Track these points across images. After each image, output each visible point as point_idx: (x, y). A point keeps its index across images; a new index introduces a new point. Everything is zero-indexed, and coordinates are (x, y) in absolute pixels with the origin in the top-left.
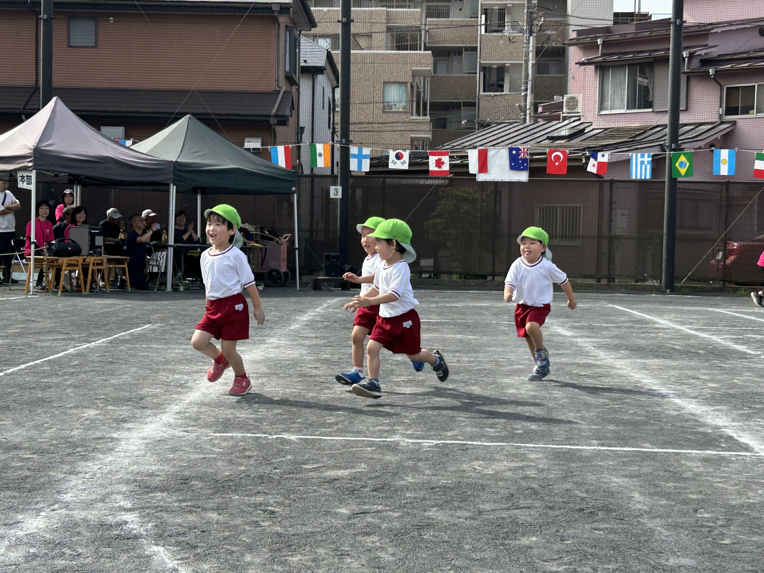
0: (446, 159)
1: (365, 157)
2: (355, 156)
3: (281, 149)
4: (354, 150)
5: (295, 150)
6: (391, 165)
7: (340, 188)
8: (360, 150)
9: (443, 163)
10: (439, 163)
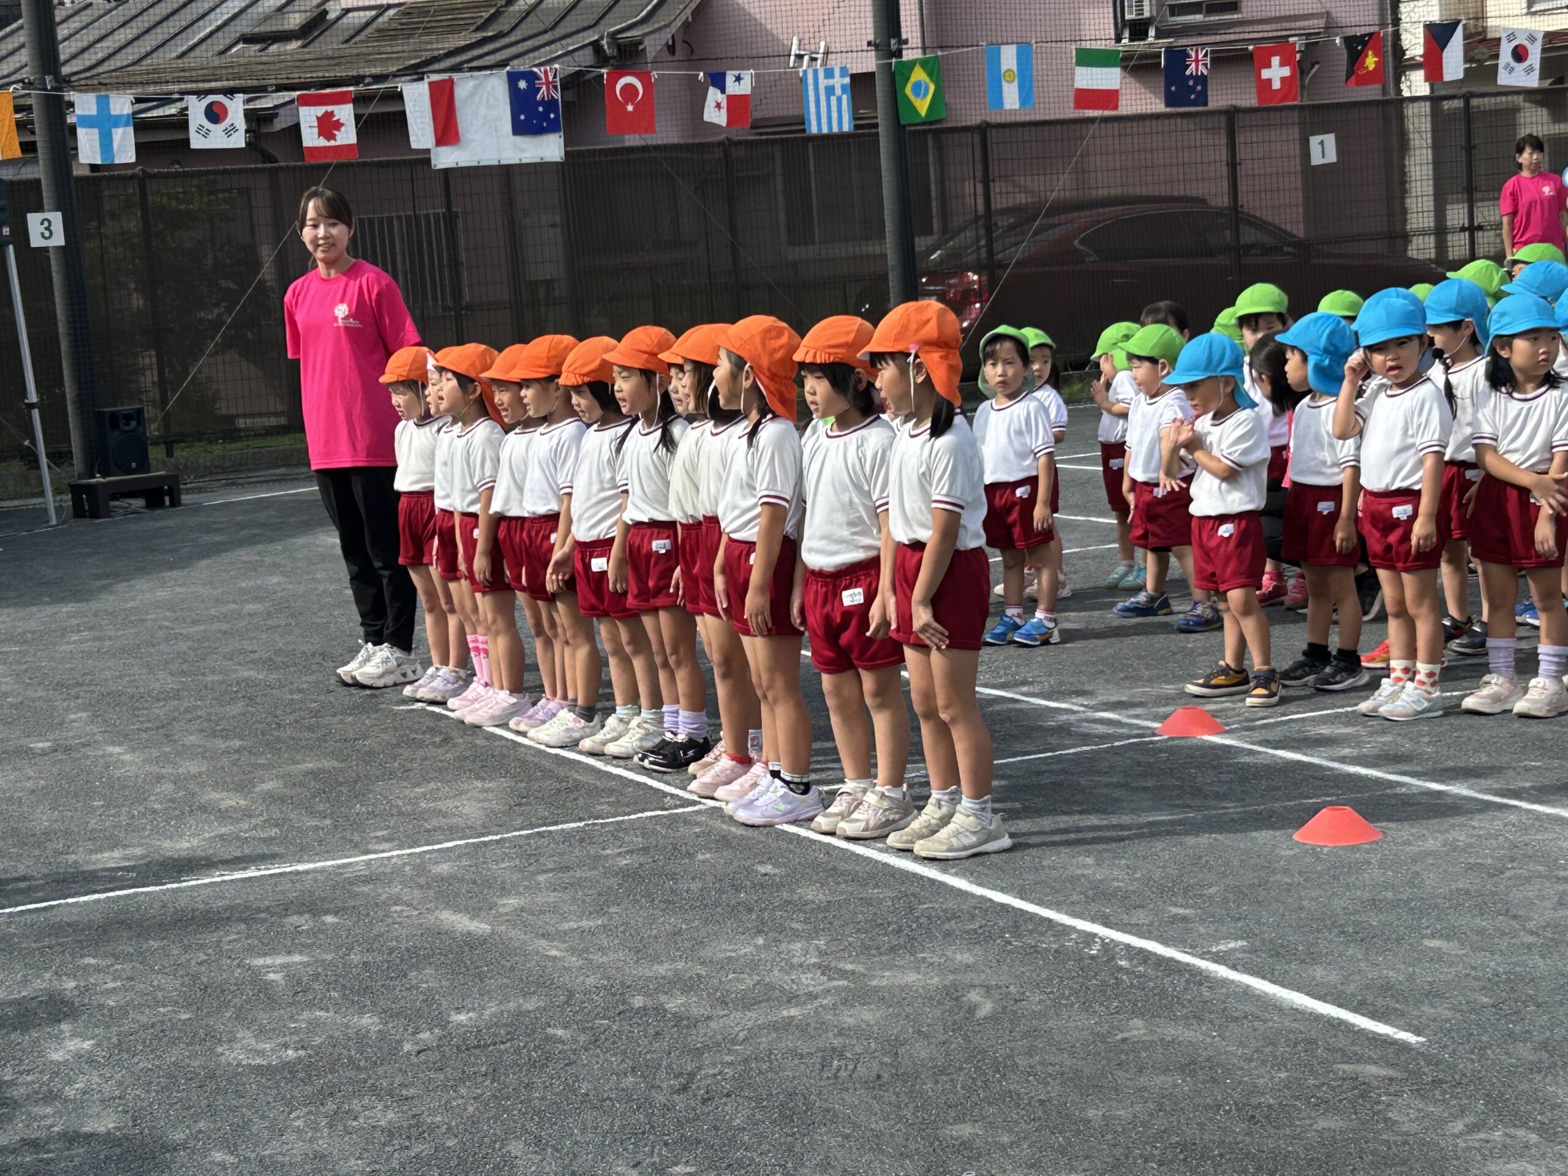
0: (345, 113)
1: (120, 121)
2: (87, 122)
4: (84, 104)
6: (197, 142)
7: (56, 218)
8: (103, 104)
9: (338, 125)
10: (327, 126)
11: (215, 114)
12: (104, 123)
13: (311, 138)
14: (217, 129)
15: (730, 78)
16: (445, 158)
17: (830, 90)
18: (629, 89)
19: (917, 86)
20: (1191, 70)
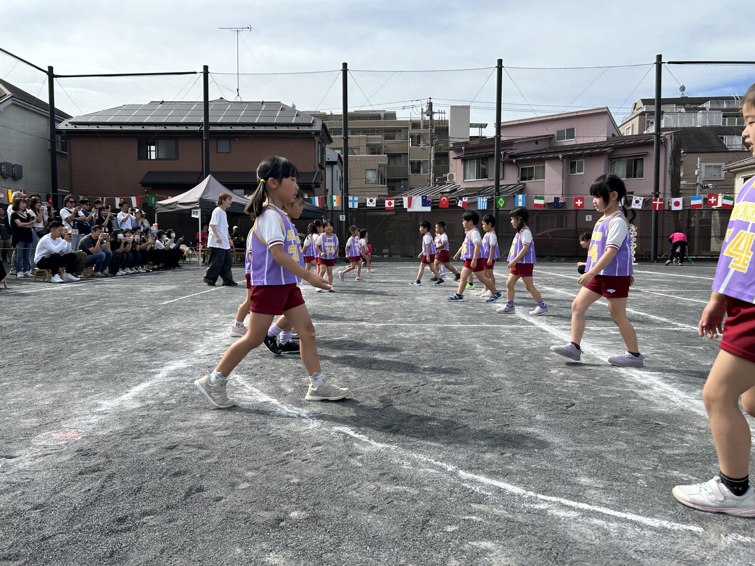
0: (393, 202)
1: (356, 201)
2: (351, 201)
3: (317, 198)
4: (350, 198)
5: (324, 199)
6: (368, 205)
7: (344, 216)
8: (353, 198)
9: (392, 204)
10: (390, 204)
11: (371, 201)
12: (353, 201)
13: (387, 205)
14: (371, 203)
15: (463, 198)
16: (409, 210)
17: (483, 201)
18: (444, 200)
19: (501, 202)
20: (560, 201)
